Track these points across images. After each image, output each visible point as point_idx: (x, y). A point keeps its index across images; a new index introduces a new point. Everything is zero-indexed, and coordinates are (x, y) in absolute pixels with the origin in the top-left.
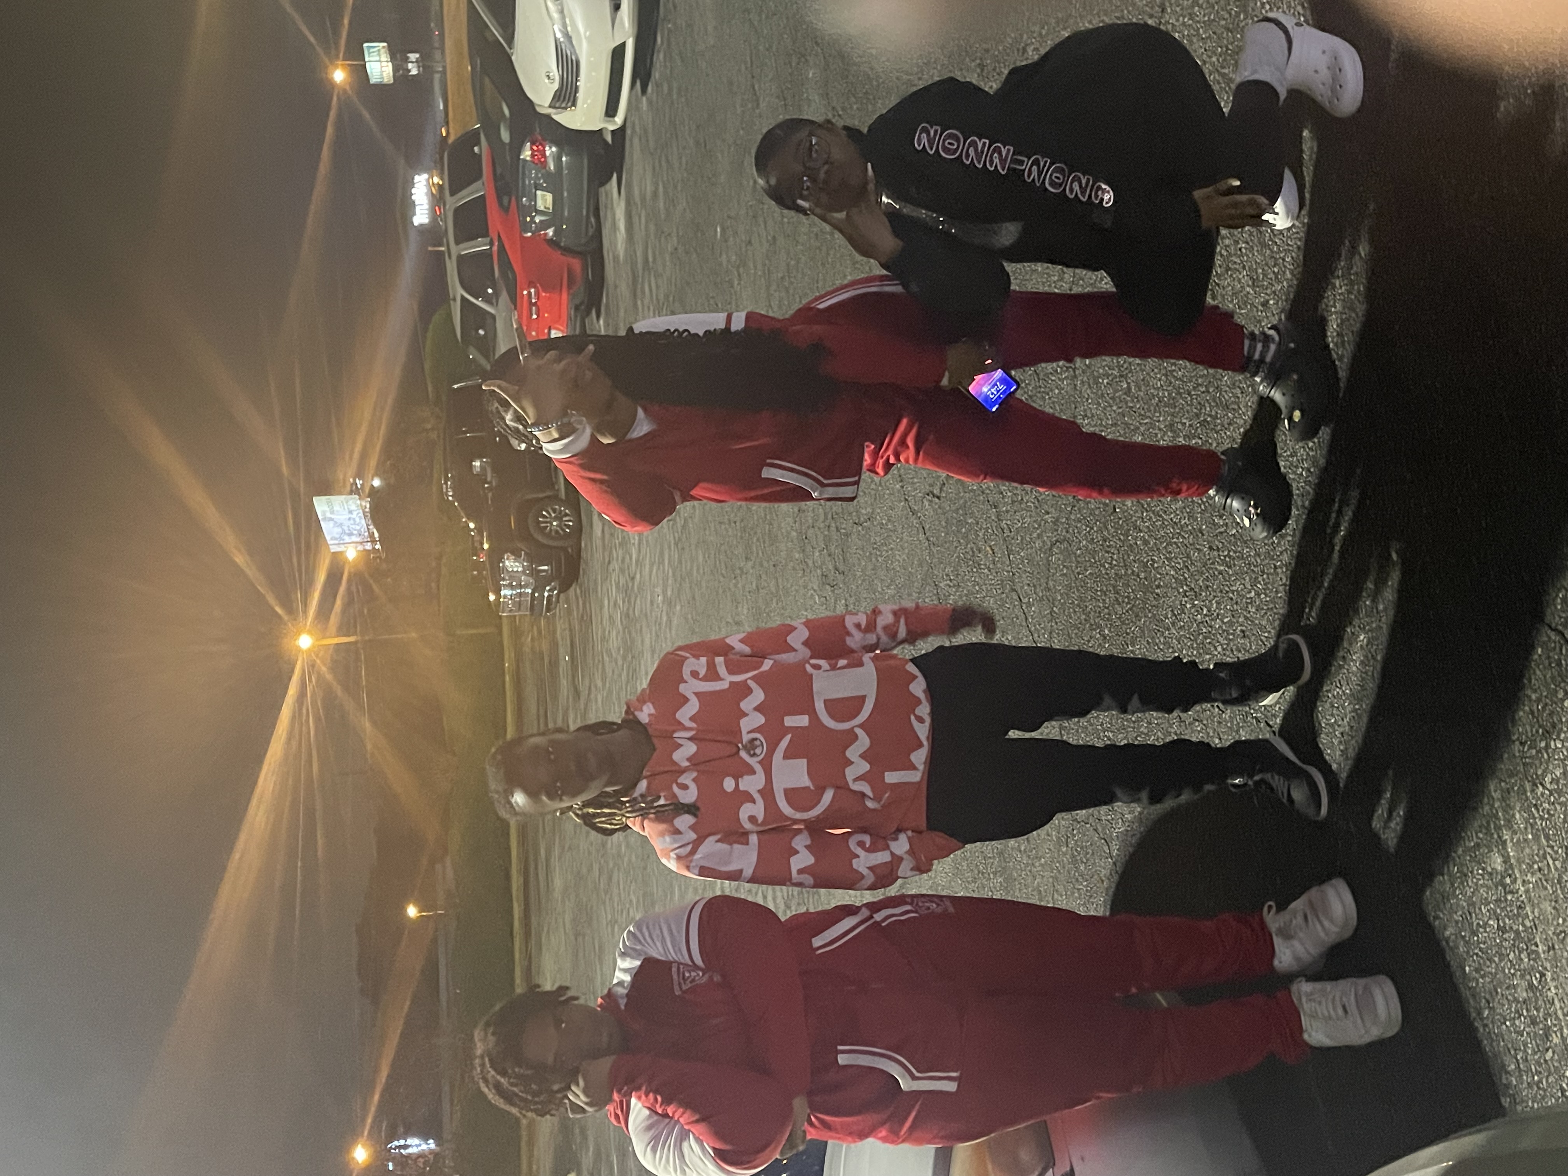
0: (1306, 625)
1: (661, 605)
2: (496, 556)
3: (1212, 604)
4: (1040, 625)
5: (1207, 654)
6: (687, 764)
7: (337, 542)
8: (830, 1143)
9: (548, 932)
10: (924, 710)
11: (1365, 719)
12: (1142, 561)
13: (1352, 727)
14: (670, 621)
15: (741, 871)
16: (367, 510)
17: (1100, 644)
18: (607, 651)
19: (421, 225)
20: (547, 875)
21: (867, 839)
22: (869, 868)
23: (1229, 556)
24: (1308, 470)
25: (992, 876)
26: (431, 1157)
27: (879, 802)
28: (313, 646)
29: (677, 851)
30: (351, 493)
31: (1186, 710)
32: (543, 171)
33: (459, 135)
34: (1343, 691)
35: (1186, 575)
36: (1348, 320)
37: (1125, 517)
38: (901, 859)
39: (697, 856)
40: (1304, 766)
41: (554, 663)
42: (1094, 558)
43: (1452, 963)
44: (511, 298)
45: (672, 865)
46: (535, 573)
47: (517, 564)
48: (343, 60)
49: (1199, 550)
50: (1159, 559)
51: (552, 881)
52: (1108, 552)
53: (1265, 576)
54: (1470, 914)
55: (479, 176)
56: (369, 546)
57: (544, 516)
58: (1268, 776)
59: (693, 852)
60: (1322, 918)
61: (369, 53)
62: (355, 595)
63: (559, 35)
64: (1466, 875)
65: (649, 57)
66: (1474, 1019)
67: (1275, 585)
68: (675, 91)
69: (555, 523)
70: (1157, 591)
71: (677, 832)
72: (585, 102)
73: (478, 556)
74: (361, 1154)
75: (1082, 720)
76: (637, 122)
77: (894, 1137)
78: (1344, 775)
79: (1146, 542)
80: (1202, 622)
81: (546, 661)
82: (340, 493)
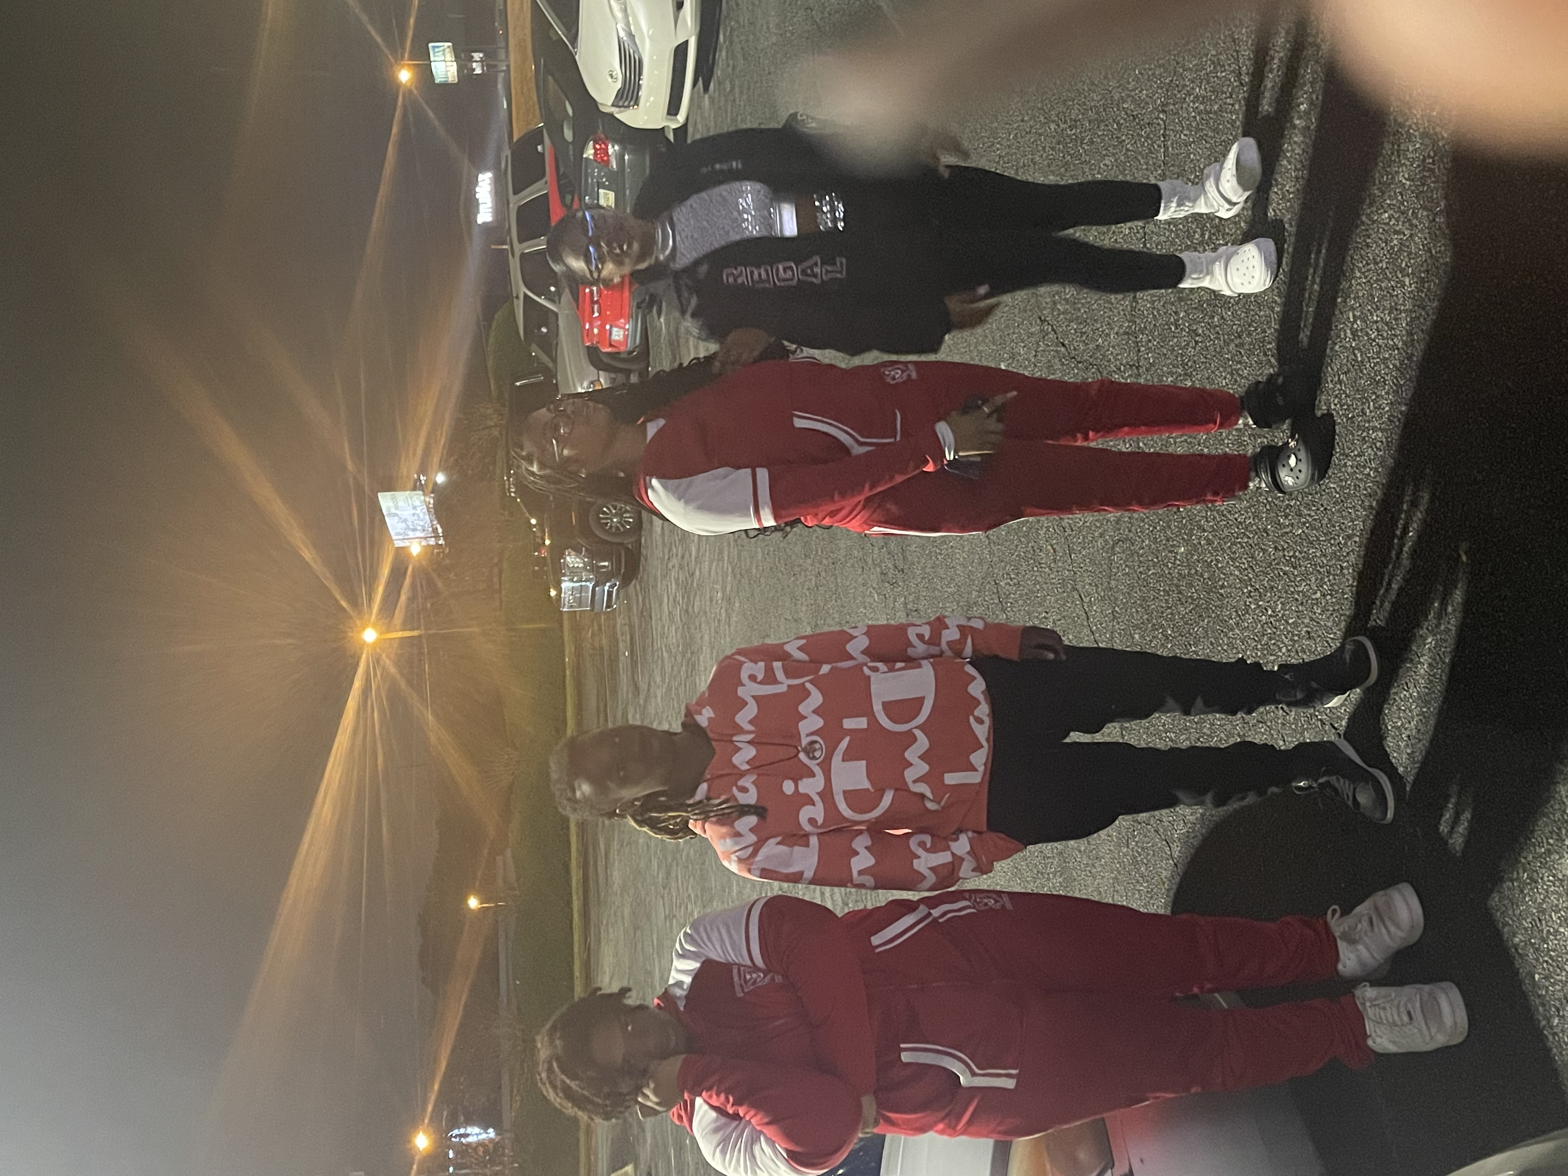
0: (1375, 627)
1: (720, 602)
2: (558, 552)
3: (1277, 605)
4: (1101, 624)
5: (1271, 655)
6: (747, 767)
7: (401, 537)
8: (888, 1137)
9: (607, 925)
10: (983, 710)
11: (1432, 722)
12: (1206, 561)
13: (1419, 730)
14: (729, 617)
15: (802, 873)
16: (431, 506)
17: (1163, 644)
18: (666, 646)
19: (484, 223)
20: (606, 868)
21: (927, 839)
22: (930, 869)
23: (1294, 556)
24: (1376, 470)
25: (1051, 876)
26: (491, 1146)
27: (939, 803)
28: (378, 639)
29: (737, 854)
30: (414, 489)
31: (1249, 712)
32: (606, 170)
33: (522, 134)
34: (1411, 694)
35: (1251, 576)
36: (1419, 318)
37: (1189, 516)
38: (962, 859)
39: (758, 858)
40: (1370, 769)
41: (614, 659)
42: (1157, 558)
43: (1521, 970)
44: (572, 295)
45: (733, 867)
46: (595, 569)
47: (578, 560)
48: (410, 59)
49: (1264, 551)
50: (1224, 559)
51: (611, 875)
52: (1170, 552)
53: (1331, 577)
54: (1540, 920)
55: (543, 175)
56: (432, 542)
57: (604, 513)
58: (1333, 779)
59: (755, 853)
60: (1388, 923)
61: (434, 53)
62: (419, 589)
63: (622, 34)
64: (1536, 882)
65: (712, 52)
66: (1544, 1027)
67: (1342, 587)
68: (737, 90)
69: (615, 520)
70: (1222, 591)
71: (738, 835)
72: (647, 100)
73: (540, 552)
74: (422, 1142)
75: (1143, 721)
76: (699, 120)
77: (952, 1130)
78: (1410, 779)
79: (1209, 542)
80: (1266, 623)
81: (606, 657)
82: (403, 489)
